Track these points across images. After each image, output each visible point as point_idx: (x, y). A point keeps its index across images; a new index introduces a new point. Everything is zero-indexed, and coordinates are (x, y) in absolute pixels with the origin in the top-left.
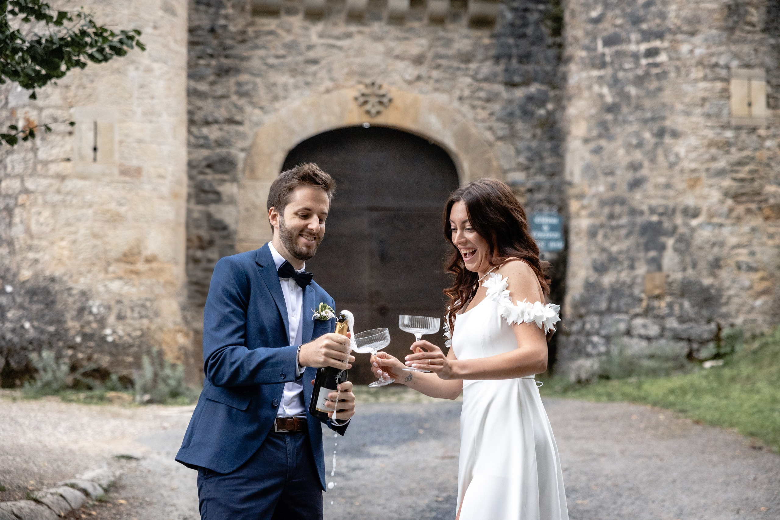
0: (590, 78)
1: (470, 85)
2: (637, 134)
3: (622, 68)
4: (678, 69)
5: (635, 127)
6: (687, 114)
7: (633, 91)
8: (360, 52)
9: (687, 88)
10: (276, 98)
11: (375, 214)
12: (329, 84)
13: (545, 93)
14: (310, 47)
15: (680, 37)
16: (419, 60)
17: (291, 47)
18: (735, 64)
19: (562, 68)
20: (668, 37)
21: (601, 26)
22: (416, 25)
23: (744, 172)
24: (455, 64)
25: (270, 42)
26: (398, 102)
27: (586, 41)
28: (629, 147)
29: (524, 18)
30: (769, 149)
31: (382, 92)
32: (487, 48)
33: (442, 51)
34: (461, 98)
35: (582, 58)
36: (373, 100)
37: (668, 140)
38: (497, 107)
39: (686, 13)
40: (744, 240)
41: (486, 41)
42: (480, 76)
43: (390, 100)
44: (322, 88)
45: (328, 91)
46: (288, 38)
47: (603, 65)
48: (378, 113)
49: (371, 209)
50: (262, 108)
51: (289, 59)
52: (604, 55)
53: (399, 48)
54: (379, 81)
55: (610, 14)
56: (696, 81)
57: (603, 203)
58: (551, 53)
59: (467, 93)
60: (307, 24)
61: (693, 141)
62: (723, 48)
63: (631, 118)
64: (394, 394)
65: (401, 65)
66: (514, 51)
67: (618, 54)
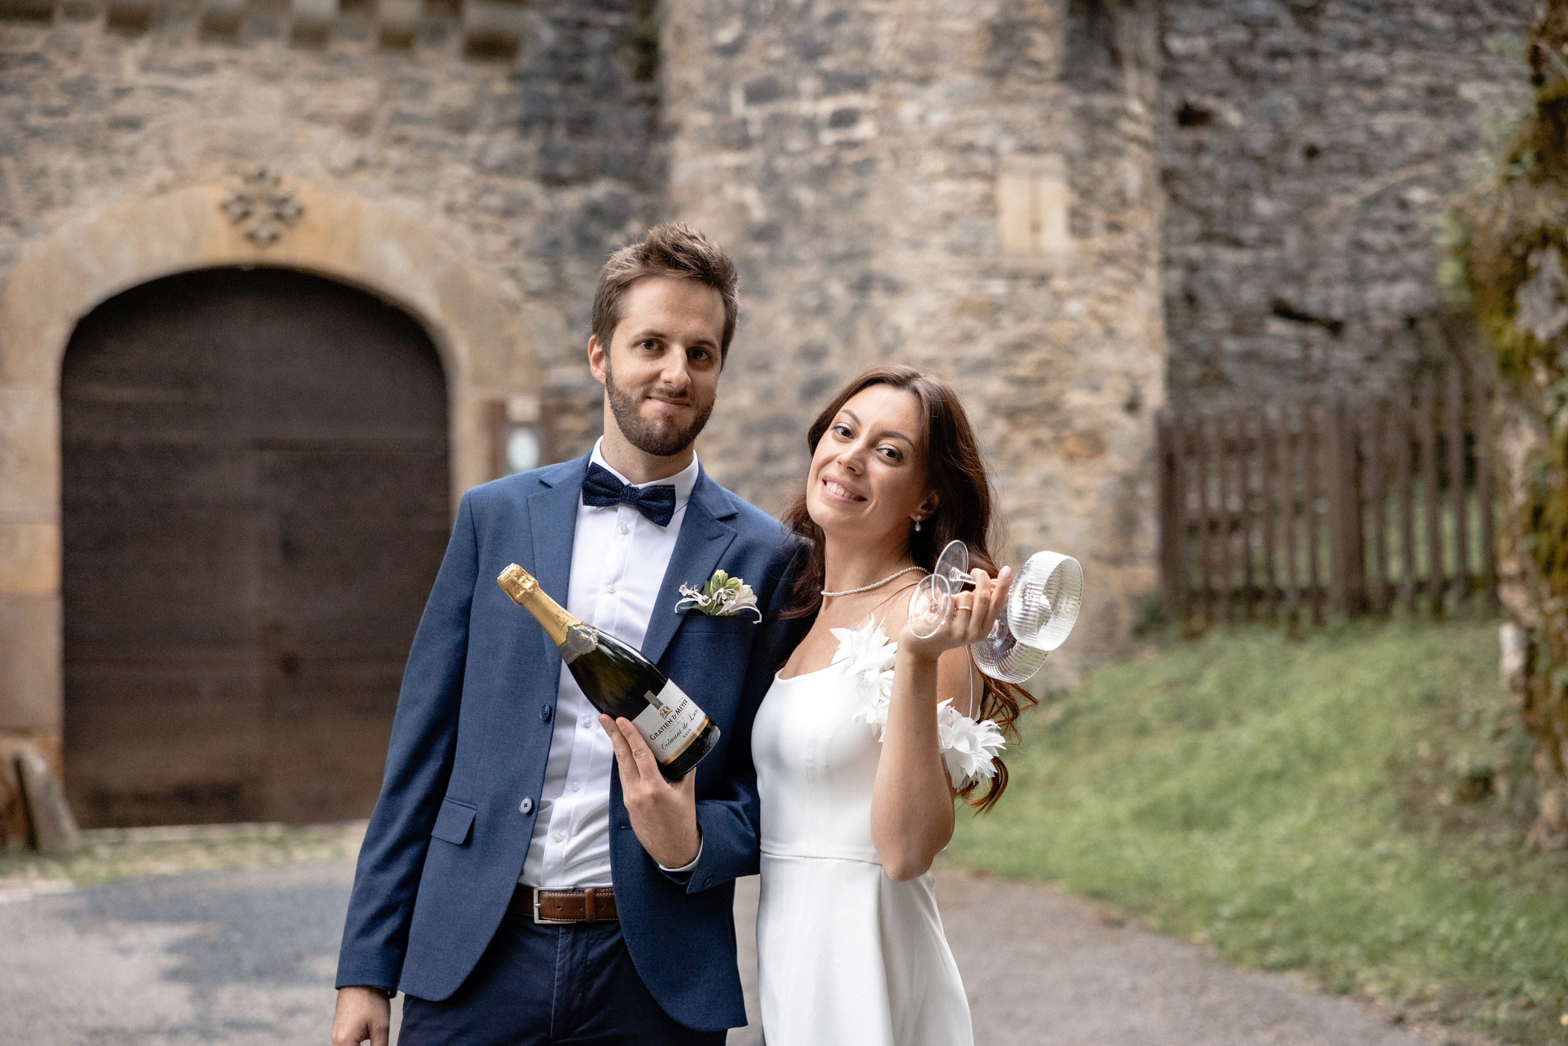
0: (717, 169)
1: (468, 182)
2: (816, 286)
3: (783, 151)
4: (896, 154)
5: (810, 273)
6: (916, 245)
7: (806, 196)
8: (230, 105)
9: (915, 192)
10: (46, 203)
11: (269, 457)
12: (162, 173)
13: (622, 200)
14: (121, 93)
15: (900, 87)
16: (359, 126)
17: (79, 90)
18: (1006, 145)
19: (658, 149)
20: (877, 86)
21: (741, 61)
22: (352, 48)
23: (1026, 365)
24: (437, 134)
25: (32, 78)
26: (315, 214)
27: (708, 93)
28: (802, 314)
29: (578, 41)
30: (1073, 319)
31: (282, 191)
32: (503, 102)
33: (408, 106)
34: (450, 210)
35: (701, 129)
36: (262, 210)
37: (878, 299)
38: (524, 227)
39: (912, 38)
40: (1029, 502)
41: (501, 87)
42: (491, 161)
43: (300, 212)
44: (150, 181)
45: (162, 189)
46: (72, 72)
47: (744, 143)
48: (274, 238)
49: (262, 445)
50: (16, 224)
51: (75, 118)
52: (744, 122)
53: (317, 98)
54: (274, 167)
55: (757, 38)
56: (931, 178)
57: (748, 430)
58: (637, 115)
59: (462, 196)
60: (113, 39)
61: (928, 300)
62: (983, 113)
63: (804, 253)
64: (321, 841)
65: (321, 135)
66: (560, 111)
67: (776, 121)
